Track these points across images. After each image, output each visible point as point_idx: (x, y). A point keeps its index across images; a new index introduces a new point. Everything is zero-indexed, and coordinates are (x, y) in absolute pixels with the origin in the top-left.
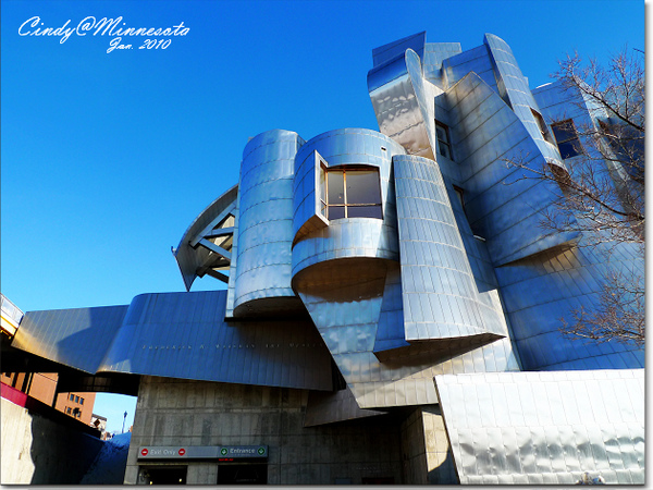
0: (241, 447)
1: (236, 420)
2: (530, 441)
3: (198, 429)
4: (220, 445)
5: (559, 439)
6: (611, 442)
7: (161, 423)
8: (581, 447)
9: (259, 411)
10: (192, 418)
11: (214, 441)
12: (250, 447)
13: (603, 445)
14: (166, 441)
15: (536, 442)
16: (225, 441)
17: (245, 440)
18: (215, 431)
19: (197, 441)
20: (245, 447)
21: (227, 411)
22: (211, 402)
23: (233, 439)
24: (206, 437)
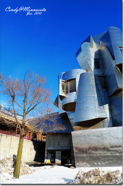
1: (64, 141)
2: (91, 147)
3: (57, 143)
4: (61, 147)
5: (98, 146)
6: (112, 147)
7: (50, 142)
8: (103, 148)
9: (69, 139)
10: (56, 141)
12: (67, 147)
13: (109, 148)
14: (52, 146)
15: (92, 147)
17: (66, 146)
18: (60, 144)
19: (57, 146)
21: (62, 139)
22: (59, 137)
23: (64, 145)
24: (59, 145)
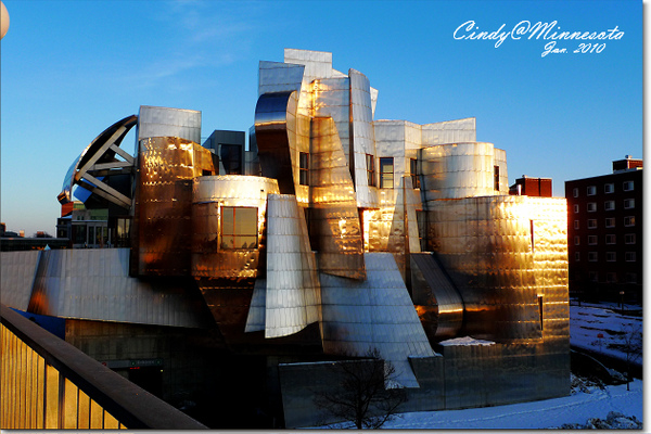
0: (144, 360)
1: (140, 342)
3: (113, 349)
4: (130, 359)
9: (155, 336)
11: (125, 356)
12: (150, 359)
16: (133, 356)
17: (147, 355)
18: (125, 350)
19: (114, 357)
20: (147, 360)
21: (133, 336)
22: (121, 331)
23: (138, 354)
24: (119, 352)
